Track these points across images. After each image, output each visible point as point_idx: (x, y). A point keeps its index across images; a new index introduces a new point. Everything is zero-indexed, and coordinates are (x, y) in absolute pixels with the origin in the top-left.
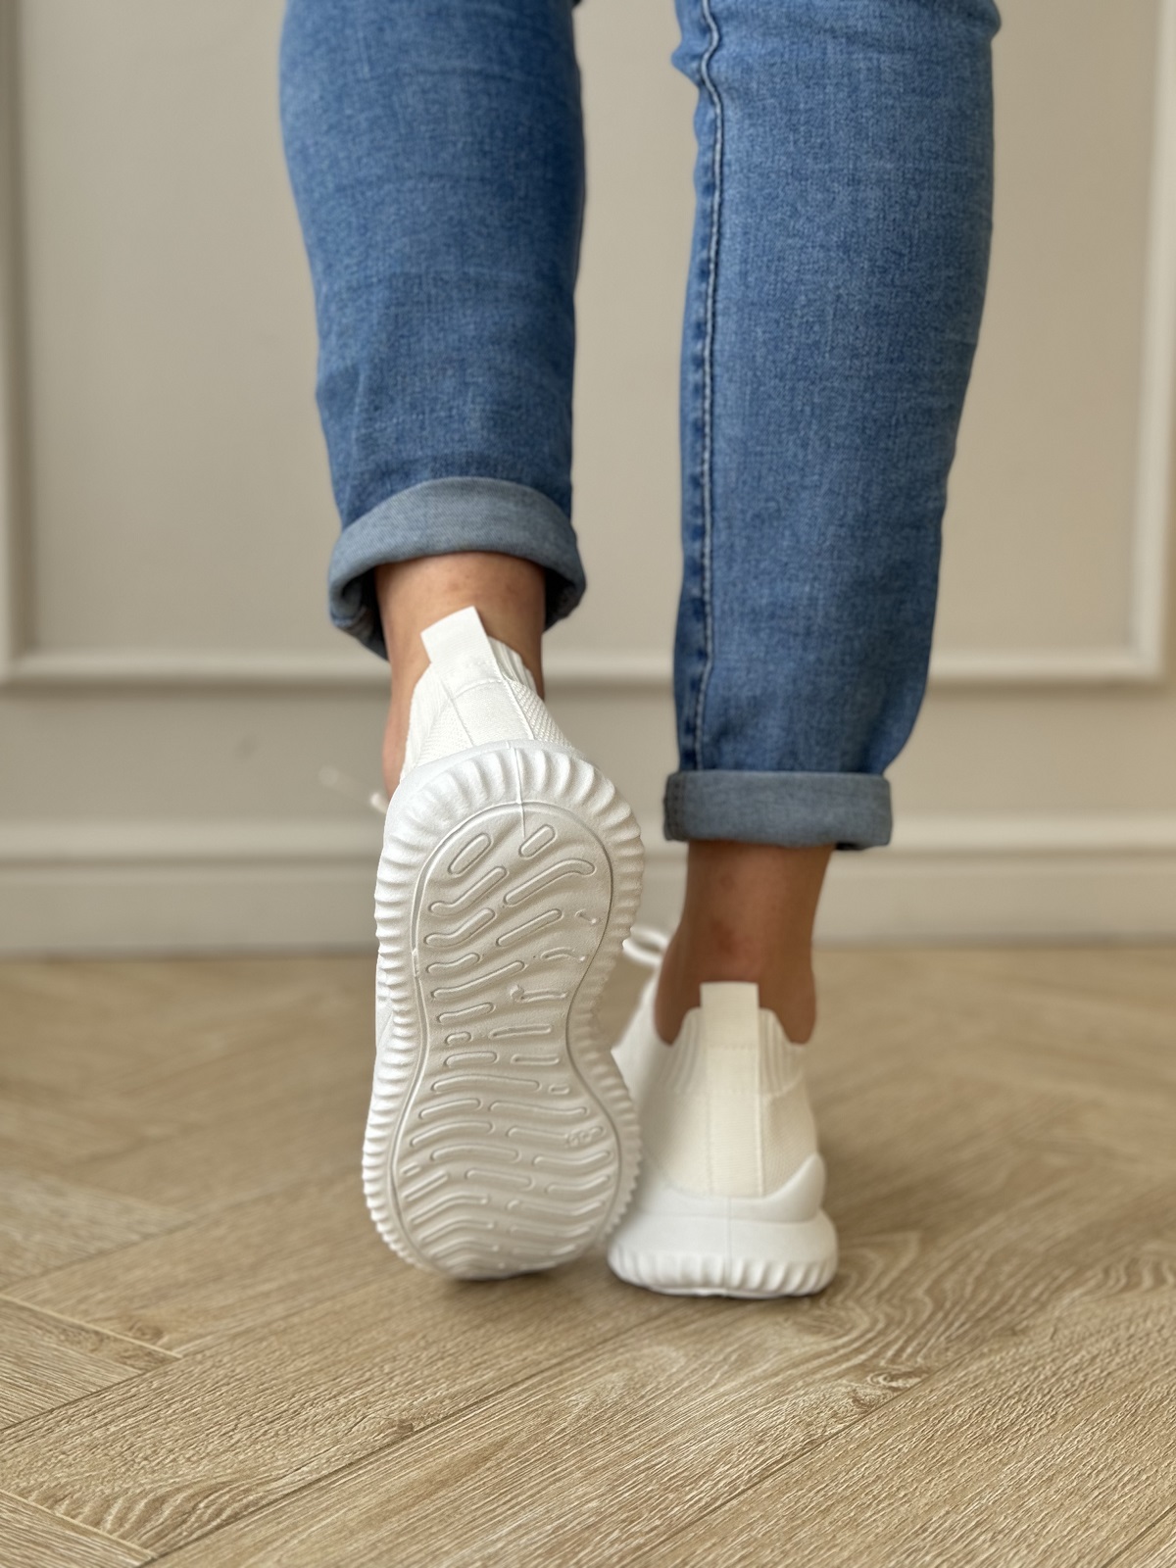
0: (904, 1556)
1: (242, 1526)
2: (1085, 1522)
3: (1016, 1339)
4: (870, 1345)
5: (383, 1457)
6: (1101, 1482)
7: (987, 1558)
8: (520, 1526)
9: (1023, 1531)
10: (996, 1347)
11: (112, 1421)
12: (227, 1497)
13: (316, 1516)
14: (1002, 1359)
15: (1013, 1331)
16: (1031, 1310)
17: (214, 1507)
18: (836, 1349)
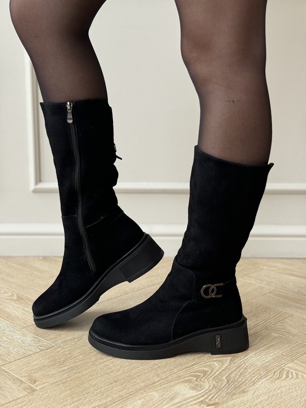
3: (243, 394)
4: (206, 394)
10: (238, 397)
14: (238, 401)
15: (243, 392)
16: (251, 385)
18: (197, 395)
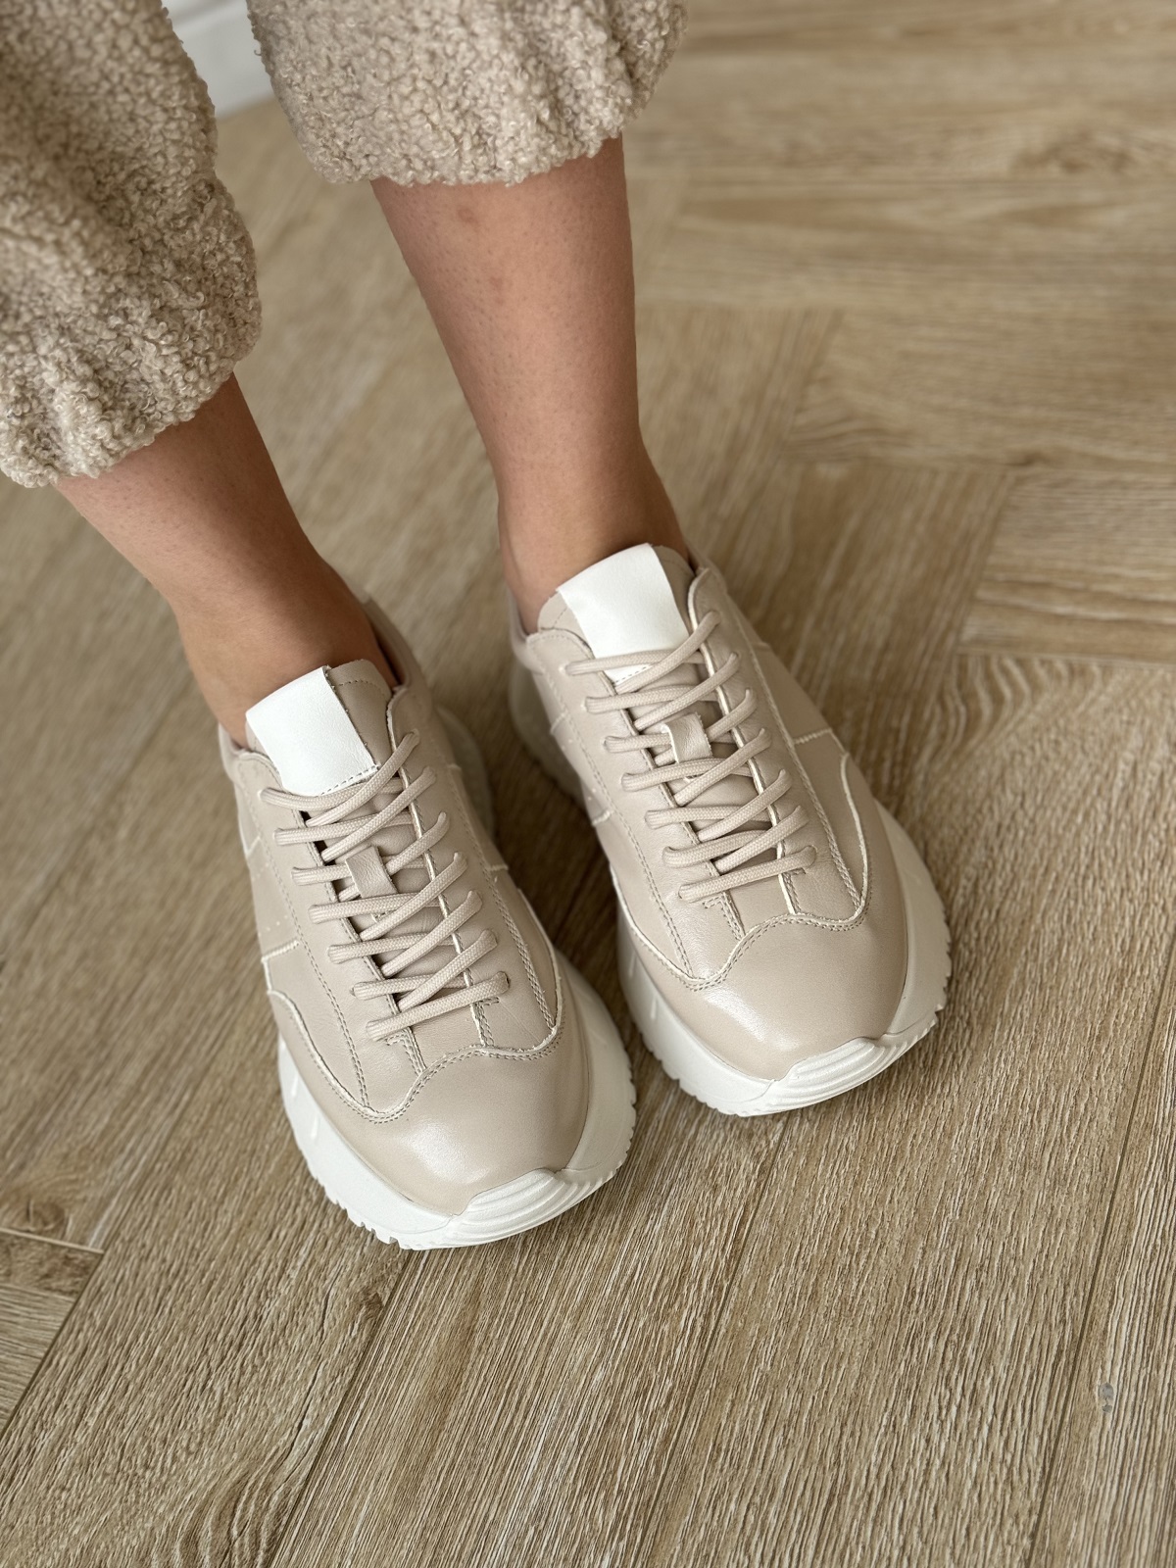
0: (909, 1347)
1: (287, 1553)
2: (1052, 1216)
5: (372, 1369)
6: (1046, 1135)
7: (983, 1322)
8: (545, 1446)
9: (1001, 1258)
11: (84, 1408)
12: (252, 1509)
13: (349, 1509)
17: (247, 1531)
